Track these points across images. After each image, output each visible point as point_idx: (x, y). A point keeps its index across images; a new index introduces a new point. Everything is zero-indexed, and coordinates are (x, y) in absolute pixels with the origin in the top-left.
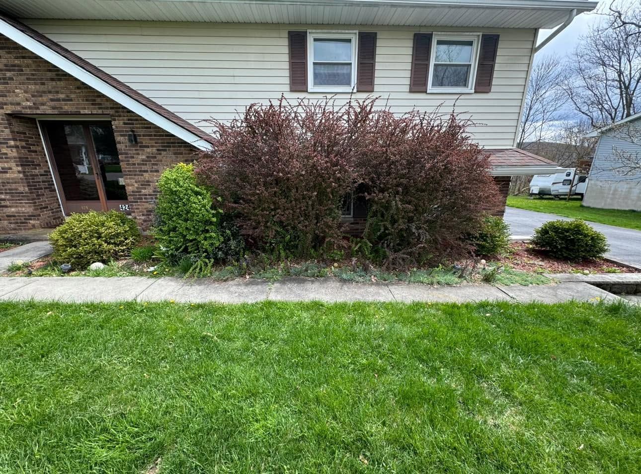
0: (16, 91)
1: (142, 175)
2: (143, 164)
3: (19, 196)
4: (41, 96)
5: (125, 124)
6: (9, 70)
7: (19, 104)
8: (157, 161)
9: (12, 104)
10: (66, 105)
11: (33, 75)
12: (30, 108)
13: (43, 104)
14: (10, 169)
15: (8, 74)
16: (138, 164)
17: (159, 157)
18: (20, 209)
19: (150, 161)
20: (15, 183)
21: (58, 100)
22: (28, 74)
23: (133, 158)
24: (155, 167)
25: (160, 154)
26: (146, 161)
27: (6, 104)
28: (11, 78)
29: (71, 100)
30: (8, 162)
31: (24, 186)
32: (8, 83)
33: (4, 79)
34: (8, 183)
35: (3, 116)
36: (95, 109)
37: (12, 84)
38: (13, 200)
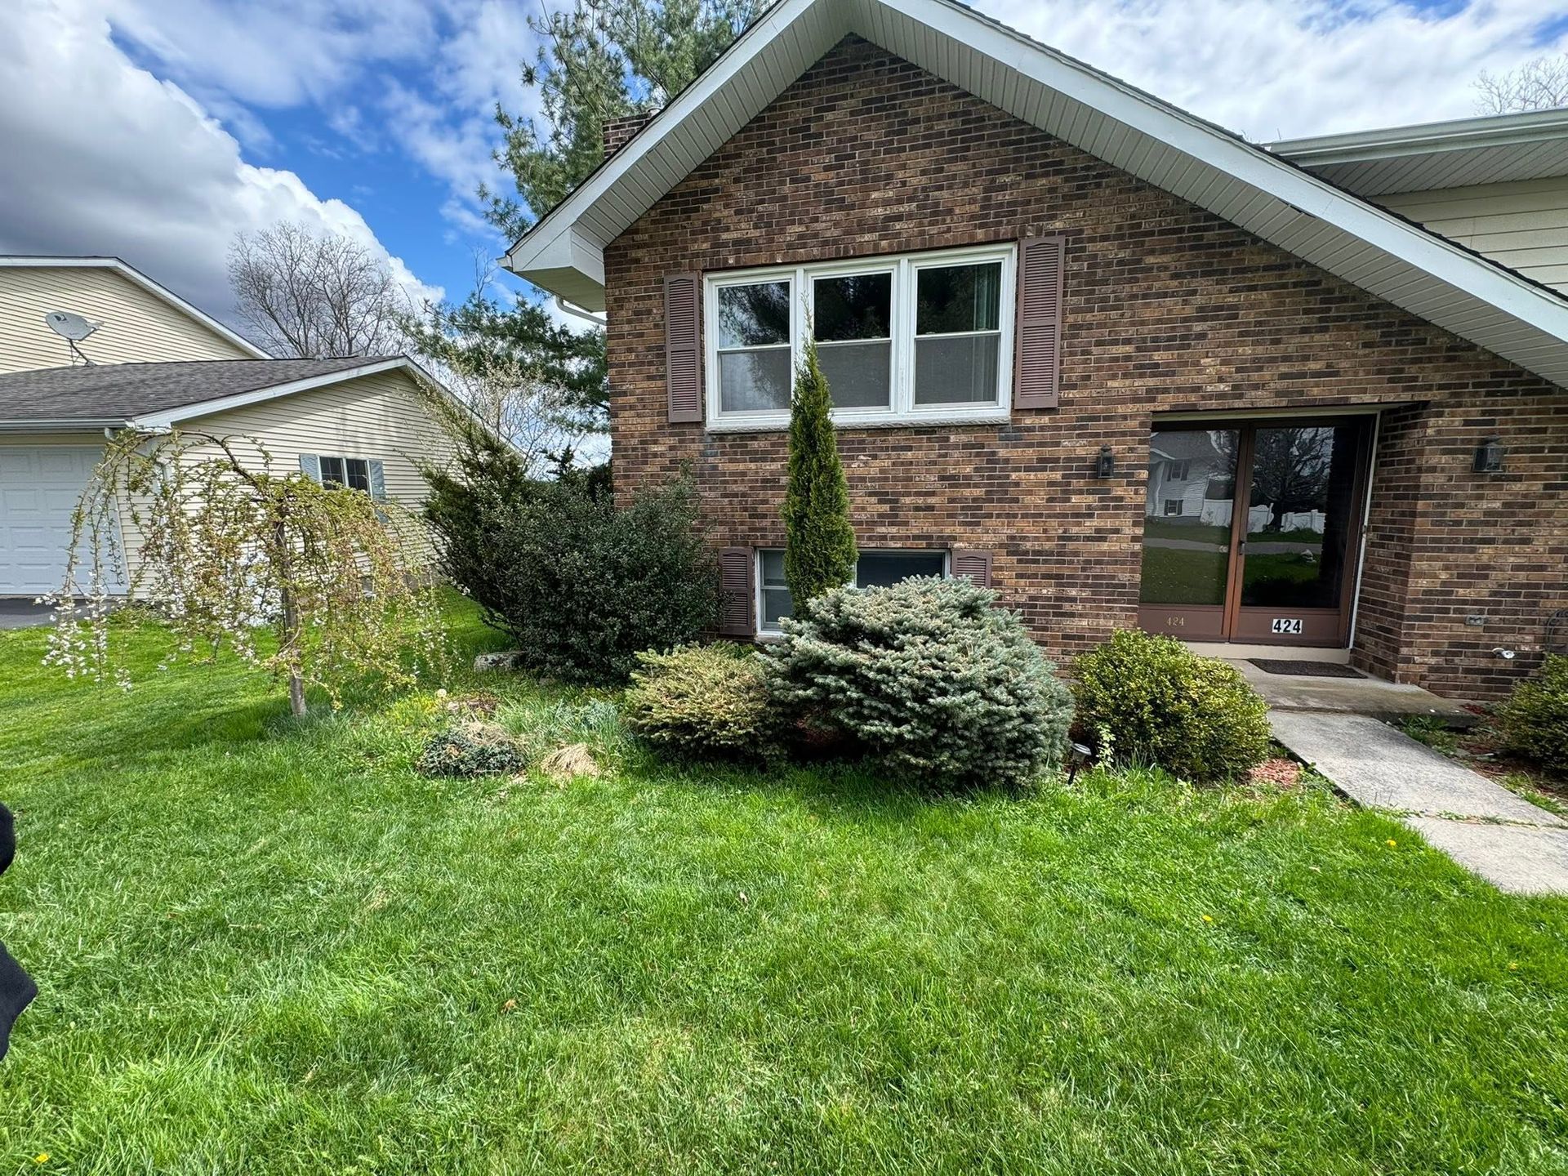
0: (1202, 361)
1: (1473, 551)
2: (1487, 523)
3: (1112, 594)
4: (1260, 369)
5: (1467, 423)
6: (1204, 319)
7: (1197, 389)
8: (1538, 515)
9: (1179, 390)
10: (1317, 385)
11: (1260, 323)
12: (1221, 396)
13: (1256, 387)
14: (1117, 531)
15: (1198, 327)
16: (1470, 523)
17: (1547, 504)
18: (1102, 621)
19: (1513, 514)
20: (1116, 562)
21: (1303, 375)
22: (1249, 323)
23: (1462, 506)
24: (1525, 530)
25: (1552, 497)
26: (1501, 514)
27: (1166, 391)
28: (1202, 336)
29: (1336, 374)
30: (1117, 516)
31: (1133, 571)
32: (1189, 346)
33: (1184, 338)
34: (1098, 562)
35: (1147, 416)
36: (1393, 390)
37: (1199, 347)
38: (1094, 601)
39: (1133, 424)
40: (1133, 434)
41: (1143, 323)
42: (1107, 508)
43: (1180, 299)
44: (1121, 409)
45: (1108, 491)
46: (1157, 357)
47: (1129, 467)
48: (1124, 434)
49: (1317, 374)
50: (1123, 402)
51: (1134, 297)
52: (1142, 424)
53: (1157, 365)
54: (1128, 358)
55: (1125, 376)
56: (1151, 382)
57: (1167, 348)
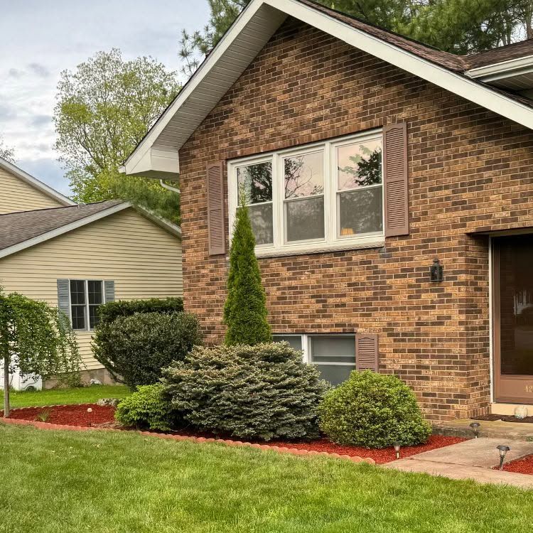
0: (491, 197)
3: (450, 362)
4: (525, 200)
6: (489, 169)
7: (489, 217)
9: (480, 218)
11: (522, 169)
12: (505, 220)
13: (524, 213)
14: (449, 318)
15: (486, 175)
18: (445, 383)
20: (450, 340)
22: (516, 169)
27: (471, 219)
28: (490, 180)
30: (449, 307)
31: (461, 346)
32: (481, 188)
33: (479, 182)
34: (440, 340)
35: (462, 237)
37: (488, 188)
38: (439, 368)
39: (454, 243)
40: (455, 249)
41: (455, 174)
42: (442, 302)
43: (475, 157)
44: (445, 233)
45: (442, 290)
46: (466, 196)
47: (455, 272)
48: (449, 250)
50: (447, 228)
51: (448, 158)
52: (460, 243)
53: (464, 202)
54: (448, 199)
55: (447, 210)
56: (466, 213)
57: (470, 190)
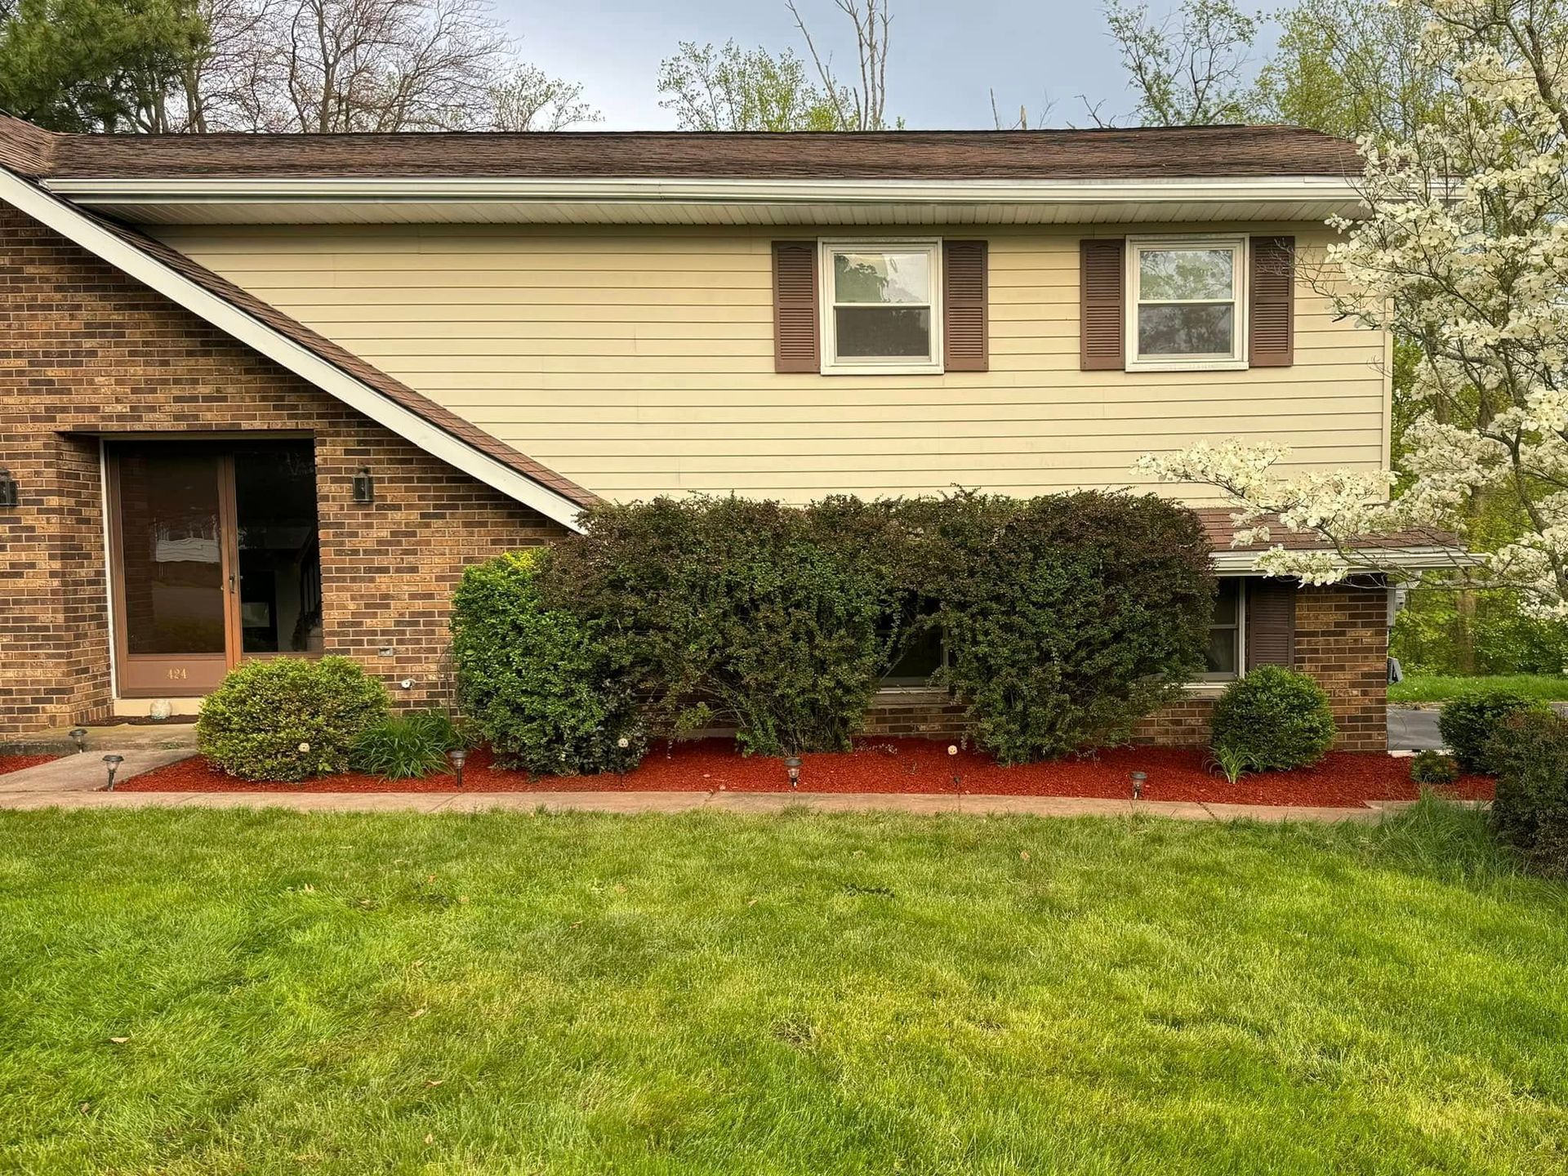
0: (96, 379)
1: (372, 580)
2: (379, 552)
3: (35, 638)
4: (154, 391)
5: (347, 452)
6: (92, 336)
7: (95, 410)
8: (419, 543)
9: (78, 410)
10: (210, 409)
11: (146, 344)
12: (121, 417)
13: (152, 409)
14: (32, 566)
15: (88, 344)
16: (366, 552)
17: (423, 533)
18: (29, 671)
19: (399, 543)
20: (35, 602)
21: (194, 399)
22: (136, 342)
23: (355, 535)
24: (411, 558)
25: (428, 526)
26: (389, 543)
27: (64, 410)
28: (92, 353)
29: (225, 399)
30: (30, 548)
31: (55, 611)
32: (80, 364)
33: (75, 354)
34: (16, 602)
35: (49, 437)
36: (280, 417)
37: (90, 366)
38: (17, 647)
39: (35, 445)
40: (38, 456)
41: (31, 336)
42: (18, 539)
43: (67, 313)
44: (20, 429)
45: (18, 520)
46: (53, 373)
47: (38, 493)
48: (27, 456)
49: (206, 399)
50: (22, 420)
51: (19, 307)
52: (46, 446)
53: (51, 382)
54: (21, 373)
55: (21, 392)
56: (48, 400)
57: (60, 364)
